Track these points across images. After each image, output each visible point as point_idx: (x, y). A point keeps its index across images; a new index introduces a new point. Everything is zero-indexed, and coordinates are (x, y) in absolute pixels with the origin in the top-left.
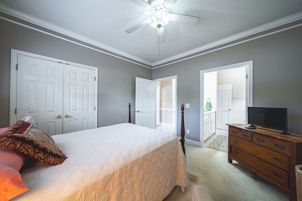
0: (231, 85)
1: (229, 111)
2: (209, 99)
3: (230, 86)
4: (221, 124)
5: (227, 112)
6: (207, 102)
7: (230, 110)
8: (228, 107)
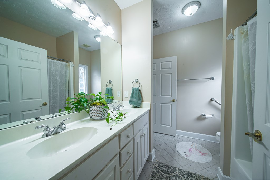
0: (176, 57)
1: (172, 103)
2: (137, 82)
3: (174, 59)
4: (161, 124)
5: (170, 105)
6: (134, 87)
7: (174, 101)
8: (171, 96)
